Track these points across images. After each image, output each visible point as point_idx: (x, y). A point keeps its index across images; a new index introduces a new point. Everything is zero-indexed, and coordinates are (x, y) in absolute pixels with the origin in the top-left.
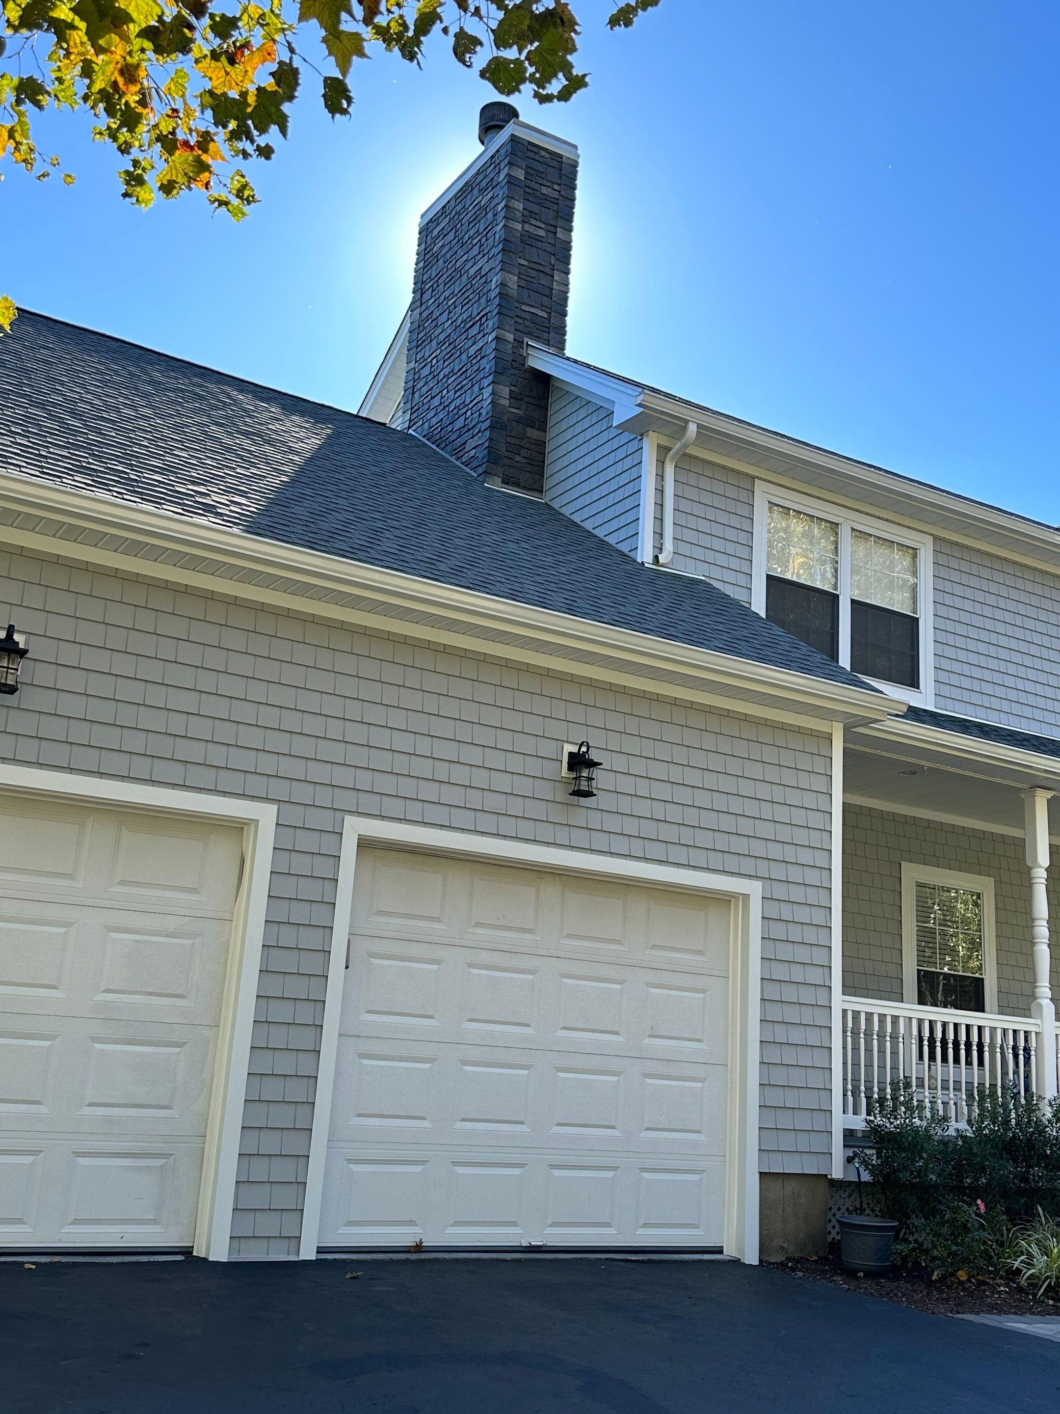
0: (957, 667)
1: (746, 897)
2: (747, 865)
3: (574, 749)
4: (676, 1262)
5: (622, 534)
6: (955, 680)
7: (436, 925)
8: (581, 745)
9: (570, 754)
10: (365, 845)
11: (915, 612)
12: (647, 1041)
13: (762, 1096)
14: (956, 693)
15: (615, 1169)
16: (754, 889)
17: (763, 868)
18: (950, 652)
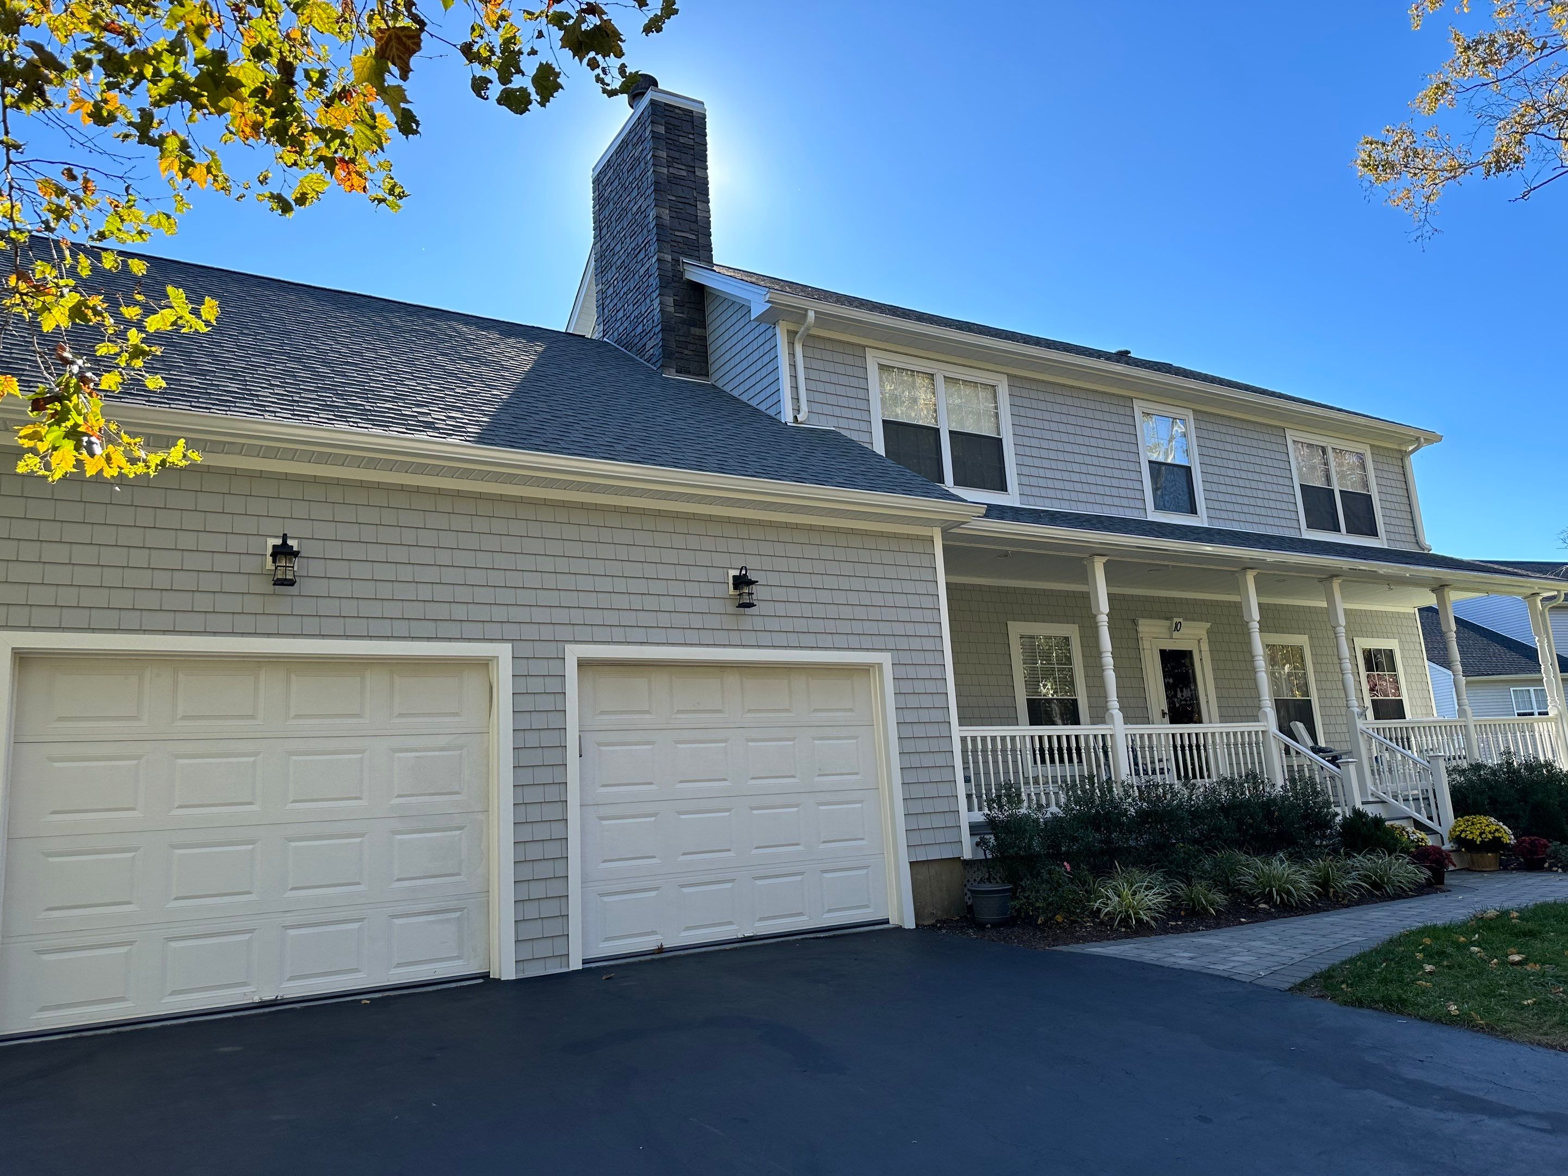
0: (1034, 471)
1: (880, 665)
2: (878, 642)
3: (737, 573)
4: (854, 934)
5: (770, 402)
6: (1034, 481)
7: (647, 716)
8: (741, 570)
9: (734, 577)
10: (583, 664)
11: (999, 434)
12: (817, 779)
13: (906, 807)
14: (1035, 491)
15: (802, 874)
16: (885, 659)
17: (890, 642)
18: (1028, 461)
